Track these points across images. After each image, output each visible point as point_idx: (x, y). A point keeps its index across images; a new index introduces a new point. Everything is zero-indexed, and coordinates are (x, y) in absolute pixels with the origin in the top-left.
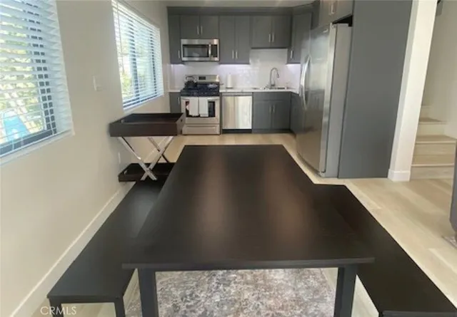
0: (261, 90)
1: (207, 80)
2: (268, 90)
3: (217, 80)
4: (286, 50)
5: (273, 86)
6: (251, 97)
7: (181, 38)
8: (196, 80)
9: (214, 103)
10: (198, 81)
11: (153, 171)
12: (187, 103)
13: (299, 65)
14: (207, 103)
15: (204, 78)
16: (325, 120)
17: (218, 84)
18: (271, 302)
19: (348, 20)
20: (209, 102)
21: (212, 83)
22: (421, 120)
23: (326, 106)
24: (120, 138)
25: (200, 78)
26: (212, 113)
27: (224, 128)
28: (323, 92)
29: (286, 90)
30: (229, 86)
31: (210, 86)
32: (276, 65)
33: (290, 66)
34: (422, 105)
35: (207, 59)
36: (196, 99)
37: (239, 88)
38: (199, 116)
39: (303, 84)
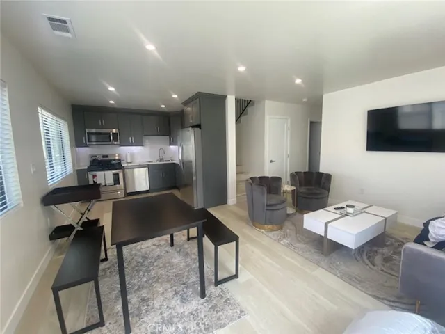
0: (154, 163)
1: (110, 158)
2: (158, 163)
3: (117, 158)
4: (168, 137)
5: (161, 160)
6: (147, 168)
7: (85, 128)
8: (100, 158)
9: (118, 174)
10: (102, 159)
11: (81, 226)
12: (94, 176)
13: (177, 147)
14: (112, 176)
15: (107, 156)
16: (194, 178)
17: (120, 160)
18: (174, 271)
19: (199, 126)
20: (114, 174)
21: (114, 160)
22: (237, 173)
23: (194, 170)
24: (53, 207)
25: (103, 156)
26: (117, 181)
27: (128, 191)
28: (191, 162)
29: (171, 162)
30: (129, 161)
31: (113, 162)
32: (163, 146)
33: (171, 147)
34: (237, 165)
35: (110, 143)
36: (102, 173)
37: (137, 162)
38: (106, 185)
39: (180, 158)
